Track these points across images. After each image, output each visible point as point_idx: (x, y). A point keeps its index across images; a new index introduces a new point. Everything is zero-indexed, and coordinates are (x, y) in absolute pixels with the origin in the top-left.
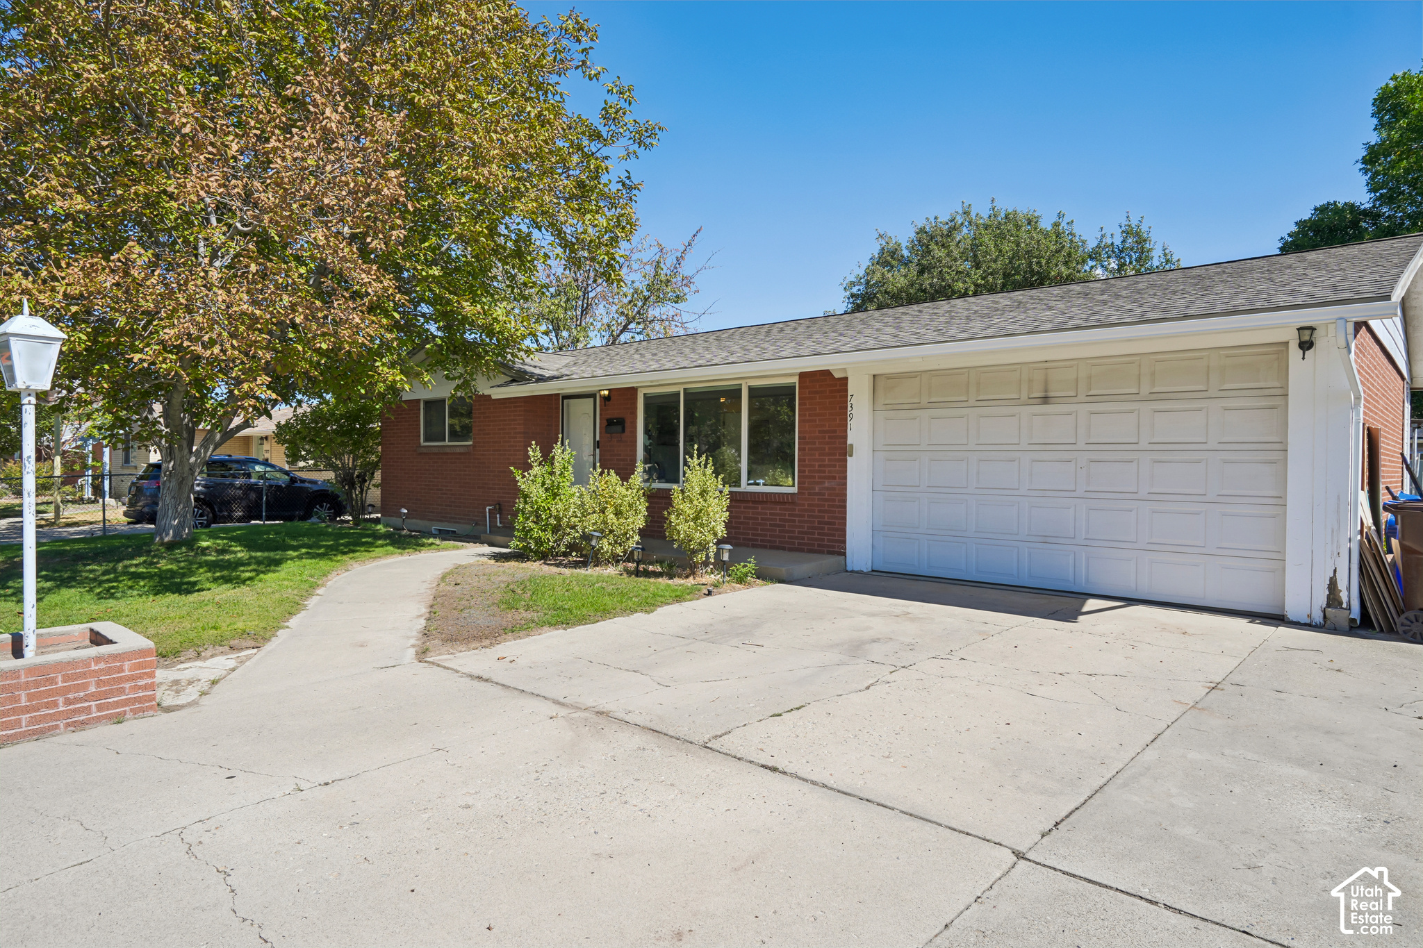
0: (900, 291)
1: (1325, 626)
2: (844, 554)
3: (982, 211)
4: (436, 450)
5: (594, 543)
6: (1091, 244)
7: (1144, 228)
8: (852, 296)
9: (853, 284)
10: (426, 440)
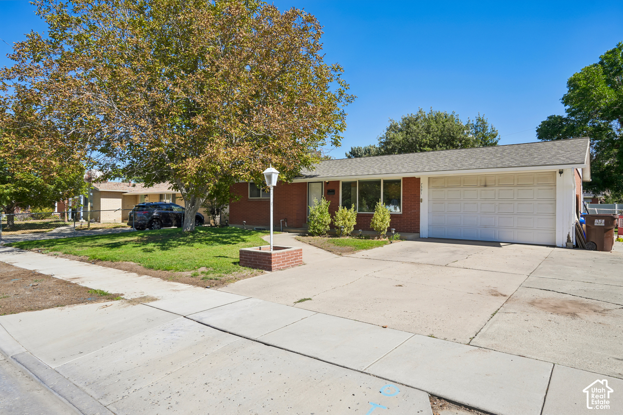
0: (400, 142)
1: (567, 247)
2: (419, 233)
3: (426, 112)
4: (257, 200)
5: (342, 230)
6: (464, 124)
7: (485, 119)
8: (381, 142)
9: (381, 138)
10: (251, 197)
